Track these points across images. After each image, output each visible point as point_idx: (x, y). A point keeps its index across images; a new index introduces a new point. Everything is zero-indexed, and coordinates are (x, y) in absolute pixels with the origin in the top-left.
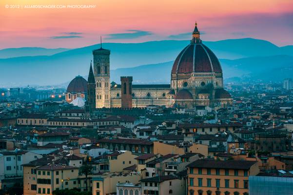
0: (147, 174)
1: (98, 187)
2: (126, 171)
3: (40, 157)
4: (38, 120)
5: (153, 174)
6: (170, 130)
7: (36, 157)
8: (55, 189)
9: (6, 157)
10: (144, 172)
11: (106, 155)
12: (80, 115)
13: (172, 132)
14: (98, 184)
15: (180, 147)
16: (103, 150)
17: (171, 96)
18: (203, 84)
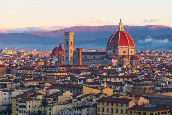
2: (67, 102)
3: (22, 93)
4: (29, 71)
5: (80, 104)
6: (96, 79)
7: (19, 93)
8: (28, 111)
9: (4, 93)
10: (76, 103)
12: (53, 69)
13: (97, 81)
14: (50, 109)
15: (97, 89)
17: (106, 58)
18: (124, 52)
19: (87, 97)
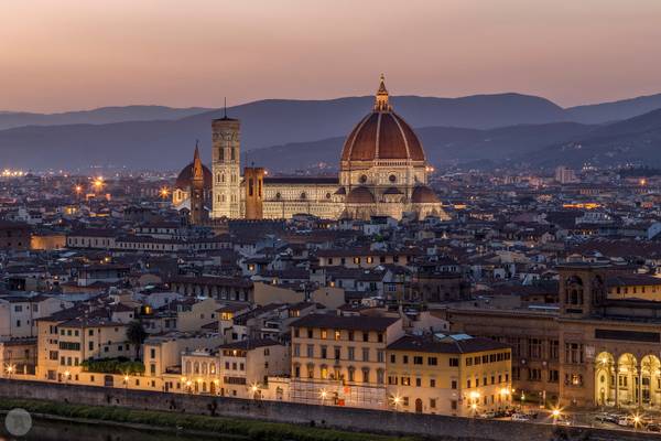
0: (235, 336)
1: (153, 356)
2: (205, 331)
3: (69, 306)
4: (100, 239)
5: (244, 335)
6: (298, 261)
7: (62, 306)
8: (86, 359)
9: (13, 305)
10: (229, 333)
11: (175, 303)
12: (172, 231)
13: (301, 265)
14: (153, 351)
15: (298, 291)
16: (172, 296)
17: (339, 197)
18: (393, 178)
19: (264, 315)
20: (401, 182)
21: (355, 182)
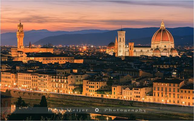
0: (136, 85)
1: (114, 90)
2: (127, 83)
3: (90, 76)
4: (92, 60)
8: (96, 90)
9: (76, 76)
10: (134, 84)
13: (149, 67)
14: (114, 88)
16: (118, 74)
17: (151, 51)
18: (165, 46)
19: (144, 79)
20: (167, 47)
21: (156, 47)
